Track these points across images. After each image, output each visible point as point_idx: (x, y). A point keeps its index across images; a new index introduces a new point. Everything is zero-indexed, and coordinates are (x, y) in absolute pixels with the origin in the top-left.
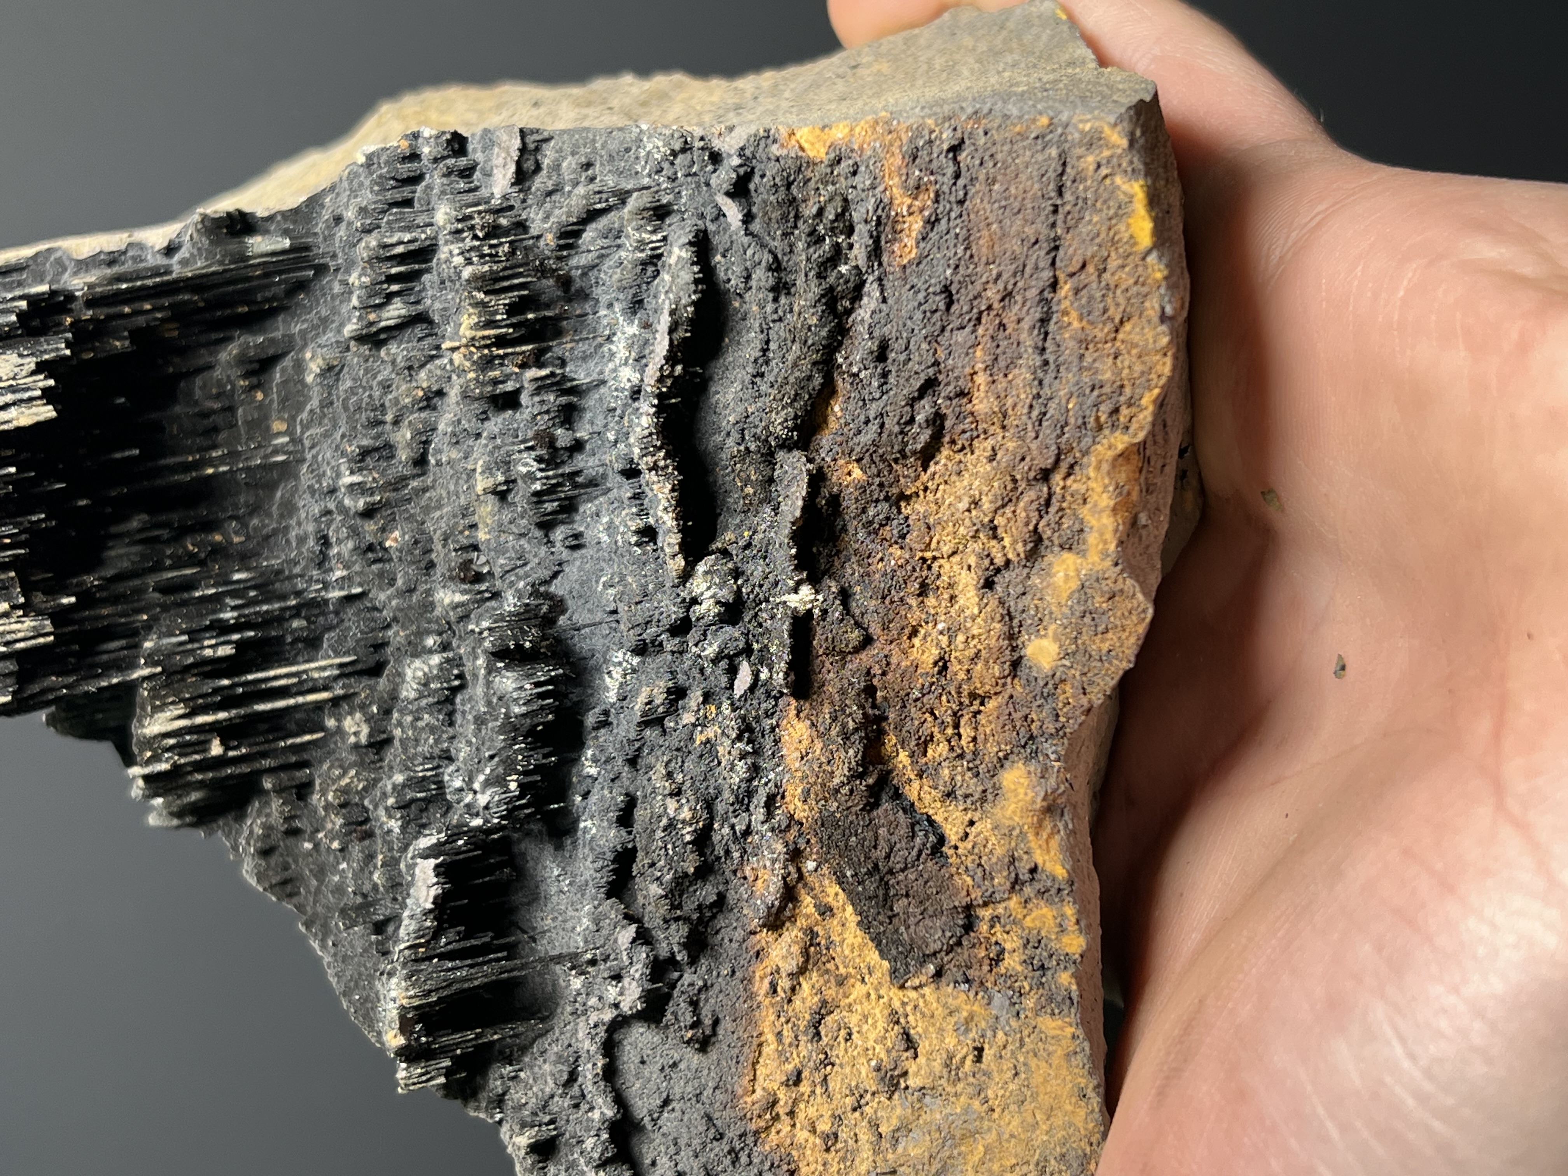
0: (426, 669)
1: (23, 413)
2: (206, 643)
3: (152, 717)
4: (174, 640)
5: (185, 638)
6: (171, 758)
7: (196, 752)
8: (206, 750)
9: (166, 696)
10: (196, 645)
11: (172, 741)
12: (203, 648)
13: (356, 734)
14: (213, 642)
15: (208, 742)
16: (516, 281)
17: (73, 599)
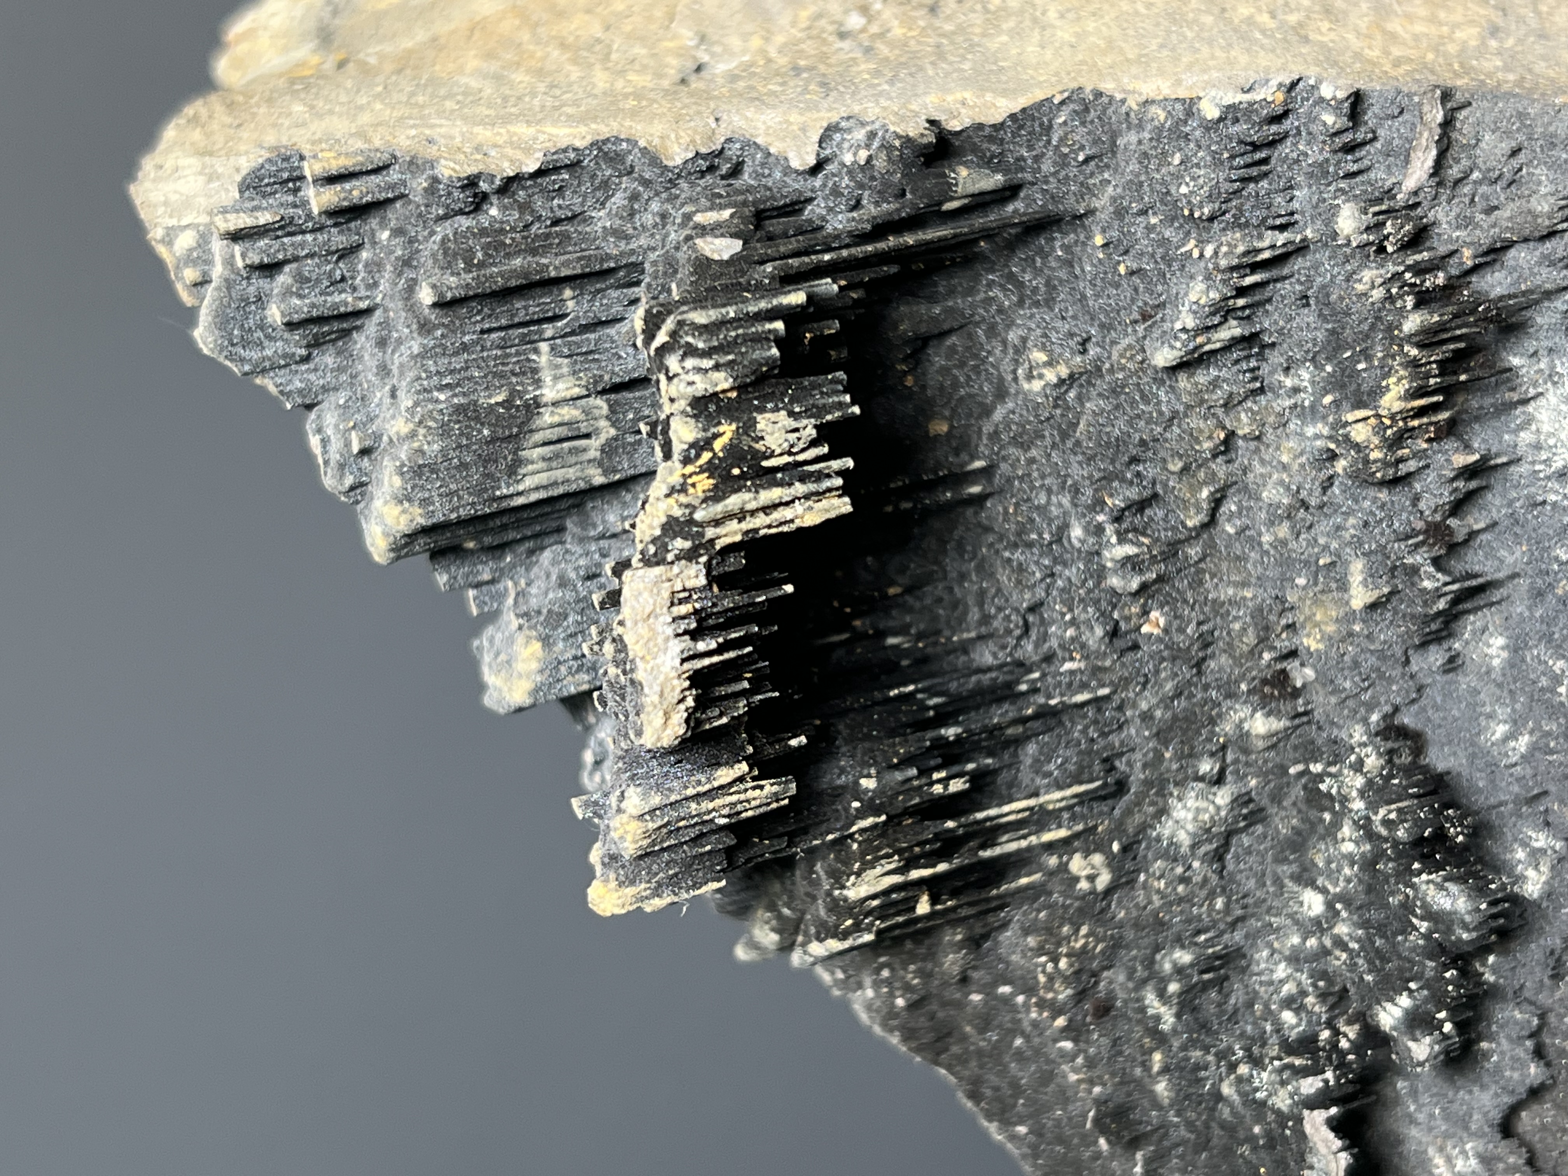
0: (1211, 808)
1: (810, 508)
2: (936, 776)
3: (858, 874)
4: (899, 776)
5: (914, 772)
6: (872, 924)
7: (898, 914)
8: (913, 909)
9: (879, 848)
10: (924, 781)
11: (875, 903)
12: (932, 784)
13: (1091, 878)
14: (943, 774)
15: (915, 900)
16: (1458, 332)
17: (803, 739)
